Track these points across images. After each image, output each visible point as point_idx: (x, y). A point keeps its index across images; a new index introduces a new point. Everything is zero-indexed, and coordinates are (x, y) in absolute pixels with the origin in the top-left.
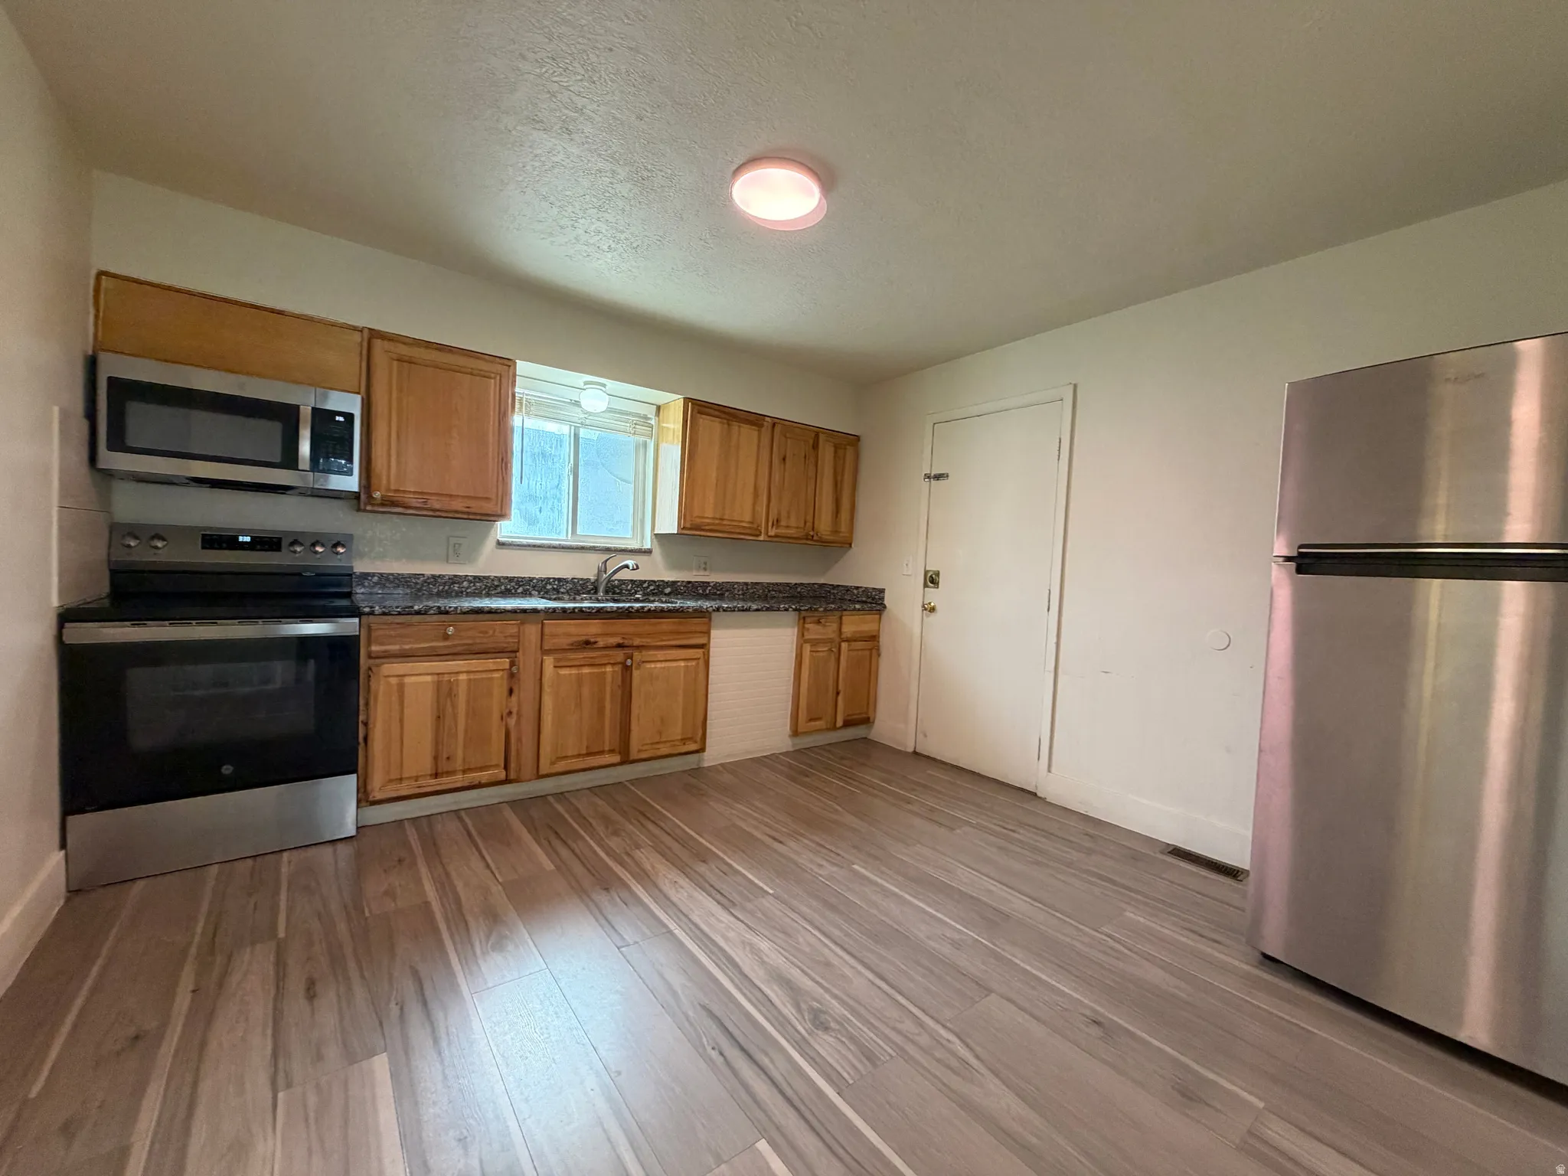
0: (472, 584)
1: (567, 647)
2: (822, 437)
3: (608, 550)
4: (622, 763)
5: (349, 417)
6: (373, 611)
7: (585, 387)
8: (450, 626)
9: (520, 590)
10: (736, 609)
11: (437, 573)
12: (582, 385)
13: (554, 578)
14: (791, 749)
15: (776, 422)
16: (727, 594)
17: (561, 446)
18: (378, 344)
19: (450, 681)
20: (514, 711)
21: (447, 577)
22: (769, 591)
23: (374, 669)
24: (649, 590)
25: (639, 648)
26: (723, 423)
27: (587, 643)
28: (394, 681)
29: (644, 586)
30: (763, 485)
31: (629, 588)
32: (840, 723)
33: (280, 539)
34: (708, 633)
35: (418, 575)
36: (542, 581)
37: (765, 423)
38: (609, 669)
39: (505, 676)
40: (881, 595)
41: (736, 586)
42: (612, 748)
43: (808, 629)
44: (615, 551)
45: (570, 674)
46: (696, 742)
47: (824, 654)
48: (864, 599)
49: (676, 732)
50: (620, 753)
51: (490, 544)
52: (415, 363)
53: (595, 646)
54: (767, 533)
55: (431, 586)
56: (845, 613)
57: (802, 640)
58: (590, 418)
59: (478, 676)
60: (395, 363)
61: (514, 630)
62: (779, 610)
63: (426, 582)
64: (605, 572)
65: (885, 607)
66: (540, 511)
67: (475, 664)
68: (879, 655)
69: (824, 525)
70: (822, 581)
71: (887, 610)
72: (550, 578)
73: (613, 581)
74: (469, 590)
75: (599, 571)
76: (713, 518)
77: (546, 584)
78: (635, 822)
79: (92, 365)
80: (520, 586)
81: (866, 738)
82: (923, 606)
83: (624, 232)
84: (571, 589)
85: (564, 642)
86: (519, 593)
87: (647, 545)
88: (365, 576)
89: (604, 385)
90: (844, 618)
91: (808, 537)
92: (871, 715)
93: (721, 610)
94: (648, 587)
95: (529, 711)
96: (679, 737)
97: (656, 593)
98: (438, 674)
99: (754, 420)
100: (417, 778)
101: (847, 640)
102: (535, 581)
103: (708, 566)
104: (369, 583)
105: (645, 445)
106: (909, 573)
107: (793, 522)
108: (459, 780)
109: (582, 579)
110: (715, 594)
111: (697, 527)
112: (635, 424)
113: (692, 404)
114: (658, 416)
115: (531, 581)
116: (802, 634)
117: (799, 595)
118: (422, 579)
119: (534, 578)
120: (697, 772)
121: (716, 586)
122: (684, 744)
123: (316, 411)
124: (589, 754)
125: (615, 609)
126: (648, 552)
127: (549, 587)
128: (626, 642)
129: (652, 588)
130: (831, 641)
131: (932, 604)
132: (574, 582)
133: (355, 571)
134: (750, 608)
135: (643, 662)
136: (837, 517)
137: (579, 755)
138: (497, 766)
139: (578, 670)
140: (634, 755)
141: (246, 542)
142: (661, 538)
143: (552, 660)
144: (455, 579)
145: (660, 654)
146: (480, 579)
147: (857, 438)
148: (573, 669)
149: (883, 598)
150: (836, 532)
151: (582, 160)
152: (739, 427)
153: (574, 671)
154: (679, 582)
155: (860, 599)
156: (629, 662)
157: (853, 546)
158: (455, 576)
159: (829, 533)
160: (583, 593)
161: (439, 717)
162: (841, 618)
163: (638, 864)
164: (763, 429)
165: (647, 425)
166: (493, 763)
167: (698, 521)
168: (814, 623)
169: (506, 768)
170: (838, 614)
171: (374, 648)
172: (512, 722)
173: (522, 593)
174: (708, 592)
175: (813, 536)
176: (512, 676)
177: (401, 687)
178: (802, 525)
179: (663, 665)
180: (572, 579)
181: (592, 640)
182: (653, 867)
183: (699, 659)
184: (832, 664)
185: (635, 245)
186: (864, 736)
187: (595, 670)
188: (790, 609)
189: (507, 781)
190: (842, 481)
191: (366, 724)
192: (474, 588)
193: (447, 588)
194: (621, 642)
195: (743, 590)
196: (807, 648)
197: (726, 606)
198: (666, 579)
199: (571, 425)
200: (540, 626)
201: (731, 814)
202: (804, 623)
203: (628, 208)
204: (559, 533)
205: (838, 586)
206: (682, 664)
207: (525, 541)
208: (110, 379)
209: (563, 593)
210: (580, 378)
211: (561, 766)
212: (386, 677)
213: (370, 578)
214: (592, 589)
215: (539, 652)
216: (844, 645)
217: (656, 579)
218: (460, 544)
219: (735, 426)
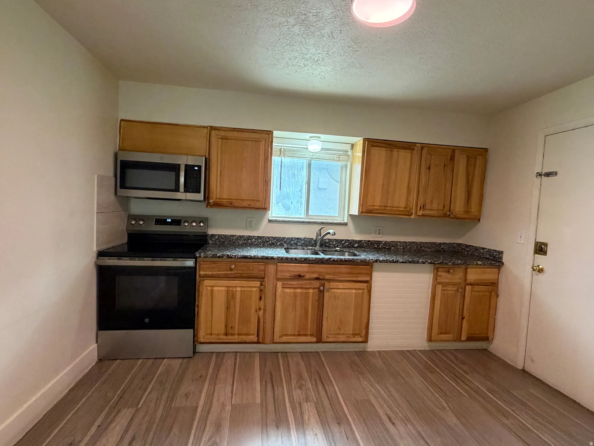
0: (257, 240)
1: (289, 278)
2: (457, 152)
3: (323, 223)
4: (317, 342)
5: (200, 167)
6: (201, 256)
7: (310, 139)
8: (233, 264)
9: (278, 243)
10: (388, 262)
11: (241, 235)
12: (308, 138)
13: (295, 238)
14: (428, 349)
15: (423, 146)
16: (393, 248)
17: (302, 170)
18: (213, 132)
19: (232, 290)
20: (262, 307)
21: (246, 237)
22: (421, 247)
23: (201, 282)
24: (345, 245)
25: (329, 280)
26: (387, 150)
27: (300, 276)
28: (209, 288)
29: (342, 243)
30: (414, 184)
31: (334, 243)
32: (463, 338)
33: (181, 220)
34: (371, 275)
35: (234, 235)
36: (289, 239)
37: (416, 148)
38: (311, 291)
39: (258, 290)
40: (500, 255)
41: (398, 244)
42: (312, 333)
43: (440, 276)
44: (326, 224)
45: (290, 292)
46: (361, 337)
47: (453, 292)
48: (488, 257)
49: (349, 329)
50: (316, 337)
51: (265, 222)
52: (228, 139)
53: (303, 278)
54: (417, 214)
55: (239, 241)
56: (469, 266)
57: (436, 282)
58: (315, 155)
59: (245, 289)
60: (220, 140)
61: (262, 268)
62: (418, 263)
63: (237, 239)
64: (320, 235)
65: (503, 264)
66: (292, 203)
67: (244, 283)
68: (497, 296)
69: (459, 207)
70: (460, 242)
71: (505, 265)
72: (293, 238)
73: (326, 240)
74: (255, 243)
75: (317, 235)
76: (380, 206)
77: (291, 241)
78: (314, 382)
79: (116, 155)
80: (279, 241)
81: (486, 350)
82: (532, 268)
83: (307, 54)
84: (303, 243)
85: (287, 275)
86: (278, 245)
87: (346, 221)
88: (213, 236)
89: (320, 138)
90: (468, 270)
91: (445, 216)
92: (490, 335)
93: (378, 261)
94: (345, 243)
95: (269, 308)
96: (351, 333)
97: (349, 246)
98: (228, 287)
99: (409, 146)
100: (218, 335)
101: (471, 284)
102: (285, 239)
103: (381, 232)
104: (214, 239)
105: (346, 166)
106: (523, 242)
107: (435, 206)
108: (236, 338)
109: (309, 239)
110: (385, 248)
111: (370, 212)
112: (340, 155)
113: (368, 141)
114: (353, 150)
115: (284, 239)
116: (435, 278)
117: (442, 250)
118: (235, 237)
119: (285, 238)
120: (362, 354)
121: (386, 243)
122: (354, 337)
123: (186, 166)
124: (299, 335)
125: (314, 259)
126: (345, 224)
127: (292, 242)
128: (321, 277)
129: (347, 244)
130: (459, 284)
131: (541, 267)
132: (305, 240)
133: (208, 233)
134: (397, 261)
135: (330, 288)
136: (468, 201)
137: (294, 335)
138: (253, 334)
139: (295, 290)
140: (324, 338)
141: (169, 222)
142: (352, 216)
143: (281, 284)
144: (249, 238)
145: (341, 285)
146: (260, 238)
147: (486, 150)
148: (292, 289)
149: (502, 257)
150: (467, 212)
151: (269, 21)
152: (398, 151)
153: (292, 290)
154: (363, 241)
155: (485, 256)
156: (322, 288)
157: (481, 220)
158: (249, 236)
159: (463, 213)
160: (310, 246)
161: (228, 307)
162: (466, 269)
163: (302, 414)
164: (415, 152)
165: (346, 155)
166: (251, 333)
167: (370, 208)
168: (445, 272)
169: (258, 336)
170: (464, 267)
171: (202, 273)
172: (261, 313)
173: (279, 245)
174: (380, 247)
175: (449, 215)
176: (261, 291)
177: (212, 291)
178: (441, 207)
179: (342, 291)
180: (304, 238)
181: (303, 275)
182: (309, 418)
183: (364, 289)
184: (459, 300)
185: (316, 60)
186: (484, 348)
187: (304, 291)
188: (426, 263)
189: (258, 343)
190: (472, 180)
191: (198, 307)
192: (257, 242)
193: (245, 242)
194: (318, 276)
195: (403, 246)
196: (439, 288)
197: (382, 259)
198: (355, 239)
199: (307, 160)
200: (276, 266)
201: (370, 391)
202: (438, 271)
203: (303, 40)
204: (301, 214)
205: (470, 246)
206: (354, 291)
207: (280, 219)
208: (121, 161)
209: (299, 245)
210: (307, 136)
211: (285, 339)
212: (206, 286)
213: (214, 237)
214: (314, 244)
215: (275, 279)
216: (468, 288)
217: (349, 239)
218: (252, 221)
219: (395, 152)
